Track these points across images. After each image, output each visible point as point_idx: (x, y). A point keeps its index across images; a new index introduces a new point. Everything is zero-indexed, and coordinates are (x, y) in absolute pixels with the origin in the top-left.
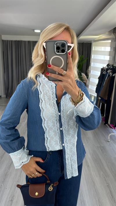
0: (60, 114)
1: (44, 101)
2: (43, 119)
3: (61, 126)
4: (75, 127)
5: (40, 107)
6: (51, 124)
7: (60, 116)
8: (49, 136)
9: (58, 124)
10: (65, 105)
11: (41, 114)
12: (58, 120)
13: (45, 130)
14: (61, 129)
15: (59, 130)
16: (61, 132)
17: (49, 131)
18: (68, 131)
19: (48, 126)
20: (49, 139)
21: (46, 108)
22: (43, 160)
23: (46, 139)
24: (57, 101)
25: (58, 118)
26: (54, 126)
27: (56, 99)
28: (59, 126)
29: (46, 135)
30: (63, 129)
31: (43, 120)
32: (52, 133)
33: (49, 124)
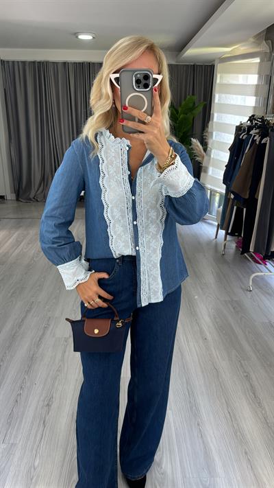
0: (133, 198)
1: (107, 176)
2: (104, 204)
3: (135, 218)
4: (158, 221)
5: (101, 185)
6: (117, 214)
7: (134, 202)
8: (115, 232)
9: (131, 214)
10: (144, 184)
11: (102, 196)
12: (130, 208)
13: (108, 222)
14: (135, 223)
15: (131, 224)
16: (135, 227)
17: (114, 225)
18: (147, 227)
19: (113, 217)
20: (114, 237)
21: (110, 186)
22: (109, 274)
23: (110, 238)
24: (130, 176)
25: (130, 205)
26: (123, 217)
27: (129, 173)
28: (131, 218)
29: (111, 231)
30: (138, 222)
31: (105, 206)
32: (119, 229)
33: (115, 214)
